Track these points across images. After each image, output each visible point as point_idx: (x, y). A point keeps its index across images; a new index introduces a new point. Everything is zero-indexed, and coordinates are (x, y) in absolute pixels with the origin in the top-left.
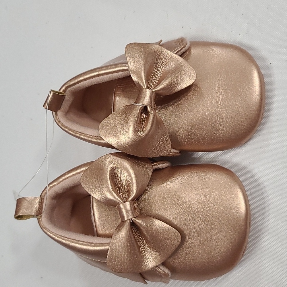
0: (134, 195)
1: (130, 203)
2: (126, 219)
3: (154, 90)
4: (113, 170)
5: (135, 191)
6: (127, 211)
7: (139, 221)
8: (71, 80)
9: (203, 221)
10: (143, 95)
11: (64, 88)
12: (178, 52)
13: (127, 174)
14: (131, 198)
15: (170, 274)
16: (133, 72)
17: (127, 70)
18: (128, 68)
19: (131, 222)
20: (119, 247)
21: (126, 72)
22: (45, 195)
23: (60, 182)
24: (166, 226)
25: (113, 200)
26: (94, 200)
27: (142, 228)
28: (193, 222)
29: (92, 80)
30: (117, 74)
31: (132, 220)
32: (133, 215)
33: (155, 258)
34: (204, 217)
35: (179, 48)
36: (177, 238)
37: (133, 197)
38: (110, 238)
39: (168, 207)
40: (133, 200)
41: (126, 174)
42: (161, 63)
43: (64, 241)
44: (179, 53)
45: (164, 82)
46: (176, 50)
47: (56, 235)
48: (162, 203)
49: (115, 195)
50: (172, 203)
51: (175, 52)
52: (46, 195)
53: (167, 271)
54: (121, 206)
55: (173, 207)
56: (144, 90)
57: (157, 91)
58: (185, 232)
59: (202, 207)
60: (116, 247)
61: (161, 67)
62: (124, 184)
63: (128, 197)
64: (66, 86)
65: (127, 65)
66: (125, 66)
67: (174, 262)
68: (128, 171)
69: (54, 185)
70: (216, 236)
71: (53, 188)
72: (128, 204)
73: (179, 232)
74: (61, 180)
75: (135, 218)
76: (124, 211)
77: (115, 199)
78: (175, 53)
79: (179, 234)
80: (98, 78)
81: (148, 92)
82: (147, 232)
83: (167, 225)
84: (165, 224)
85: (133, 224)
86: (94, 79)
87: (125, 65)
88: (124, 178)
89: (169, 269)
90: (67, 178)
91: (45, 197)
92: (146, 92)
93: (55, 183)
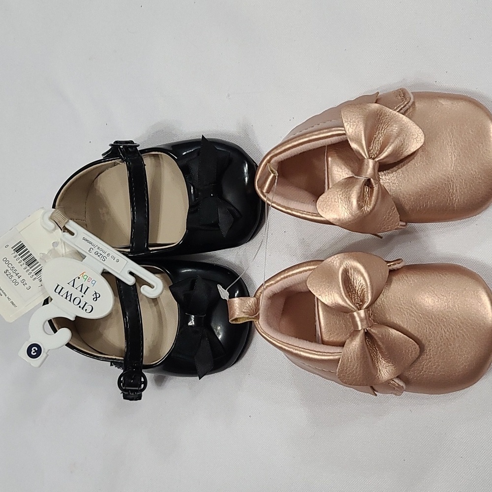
0: (369, 302)
1: (365, 311)
2: (360, 328)
3: (377, 160)
4: (346, 272)
5: (370, 298)
6: (361, 320)
7: (373, 331)
8: (276, 148)
9: (444, 331)
10: (365, 167)
11: (268, 158)
12: (401, 109)
13: (362, 278)
14: (366, 306)
15: (405, 387)
16: (352, 140)
17: (344, 134)
18: (344, 132)
19: (365, 332)
20: (351, 357)
21: (342, 137)
22: (260, 295)
23: (278, 281)
24: (403, 337)
25: (346, 307)
26: (320, 304)
27: (377, 339)
28: (433, 332)
29: (301, 147)
30: (331, 139)
31: (367, 330)
32: (368, 325)
33: (389, 371)
34: (446, 327)
35: (402, 105)
36: (415, 351)
37: (368, 303)
38: (341, 348)
39: (405, 315)
40: (367, 308)
41: (360, 278)
42: (382, 125)
43: (287, 348)
44: (402, 111)
45: (387, 149)
46: (399, 107)
47: (277, 340)
48: (398, 310)
49: (347, 300)
50: (409, 310)
51: (398, 110)
52: (262, 295)
53: (401, 384)
54: (355, 314)
55: (410, 315)
56: (366, 161)
57: (380, 160)
58: (423, 342)
59: (443, 316)
60: (348, 358)
61: (383, 130)
62: (357, 288)
63: (361, 303)
64: (271, 155)
65: (343, 129)
66: (342, 130)
67: (409, 374)
68: (362, 275)
69: (271, 285)
70: (459, 348)
71: (270, 287)
72: (362, 312)
73: (418, 344)
74: (278, 279)
75: (370, 327)
76: (358, 319)
77: (348, 307)
78: (398, 112)
79: (418, 346)
80: (308, 144)
81: (371, 163)
82: (383, 343)
83: (405, 336)
84: (402, 335)
85: (367, 334)
86: (303, 146)
87: (340, 128)
88: (358, 282)
89: (404, 382)
90: (287, 277)
91: (261, 297)
92: (368, 162)
93: (272, 282)
